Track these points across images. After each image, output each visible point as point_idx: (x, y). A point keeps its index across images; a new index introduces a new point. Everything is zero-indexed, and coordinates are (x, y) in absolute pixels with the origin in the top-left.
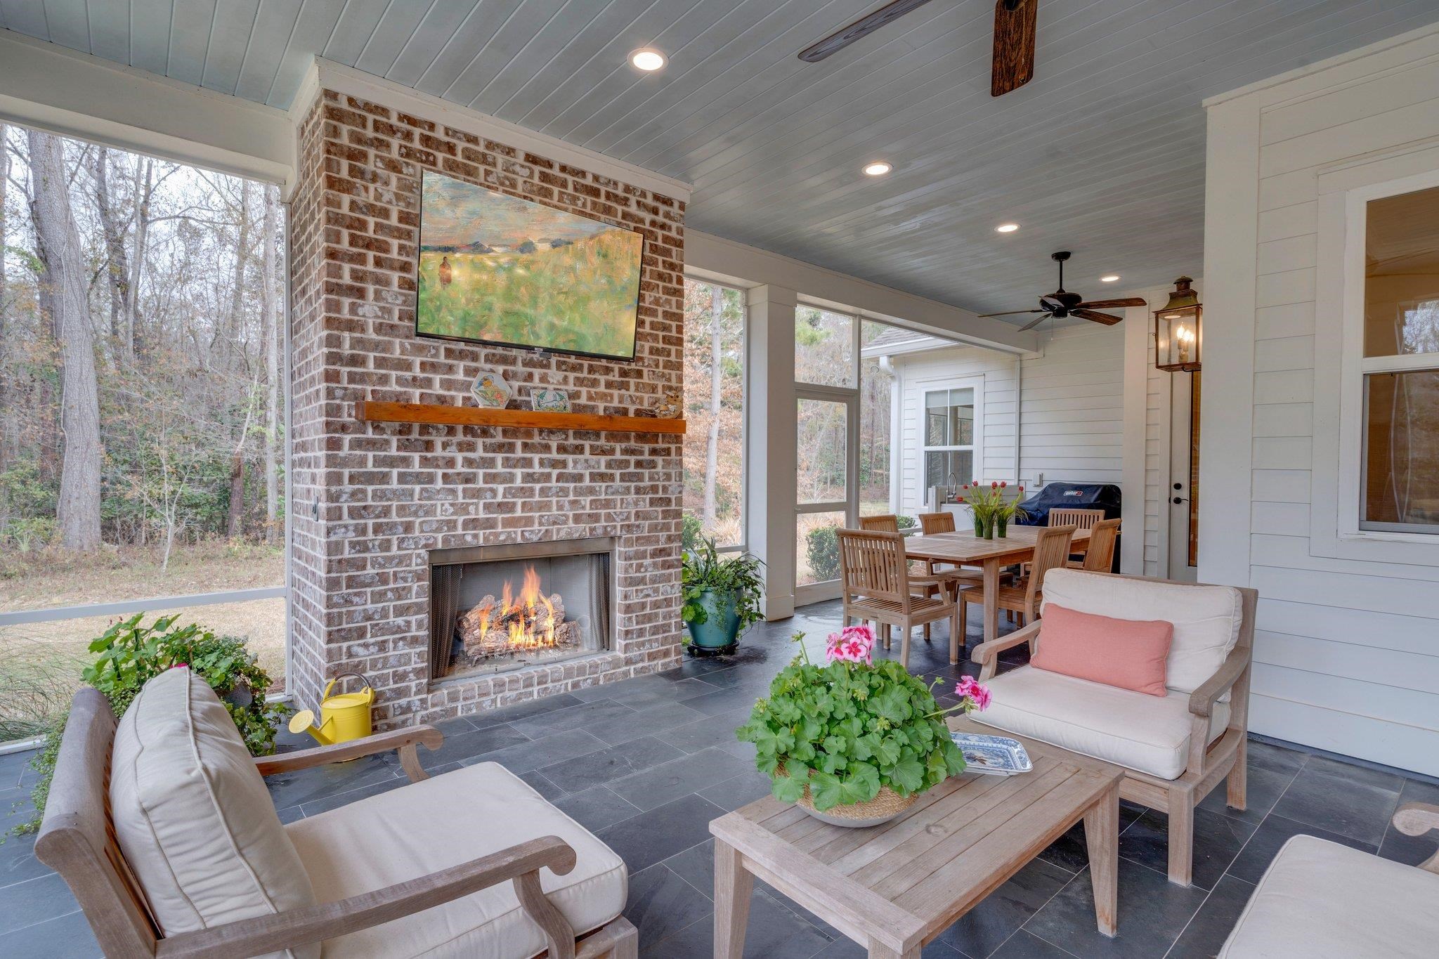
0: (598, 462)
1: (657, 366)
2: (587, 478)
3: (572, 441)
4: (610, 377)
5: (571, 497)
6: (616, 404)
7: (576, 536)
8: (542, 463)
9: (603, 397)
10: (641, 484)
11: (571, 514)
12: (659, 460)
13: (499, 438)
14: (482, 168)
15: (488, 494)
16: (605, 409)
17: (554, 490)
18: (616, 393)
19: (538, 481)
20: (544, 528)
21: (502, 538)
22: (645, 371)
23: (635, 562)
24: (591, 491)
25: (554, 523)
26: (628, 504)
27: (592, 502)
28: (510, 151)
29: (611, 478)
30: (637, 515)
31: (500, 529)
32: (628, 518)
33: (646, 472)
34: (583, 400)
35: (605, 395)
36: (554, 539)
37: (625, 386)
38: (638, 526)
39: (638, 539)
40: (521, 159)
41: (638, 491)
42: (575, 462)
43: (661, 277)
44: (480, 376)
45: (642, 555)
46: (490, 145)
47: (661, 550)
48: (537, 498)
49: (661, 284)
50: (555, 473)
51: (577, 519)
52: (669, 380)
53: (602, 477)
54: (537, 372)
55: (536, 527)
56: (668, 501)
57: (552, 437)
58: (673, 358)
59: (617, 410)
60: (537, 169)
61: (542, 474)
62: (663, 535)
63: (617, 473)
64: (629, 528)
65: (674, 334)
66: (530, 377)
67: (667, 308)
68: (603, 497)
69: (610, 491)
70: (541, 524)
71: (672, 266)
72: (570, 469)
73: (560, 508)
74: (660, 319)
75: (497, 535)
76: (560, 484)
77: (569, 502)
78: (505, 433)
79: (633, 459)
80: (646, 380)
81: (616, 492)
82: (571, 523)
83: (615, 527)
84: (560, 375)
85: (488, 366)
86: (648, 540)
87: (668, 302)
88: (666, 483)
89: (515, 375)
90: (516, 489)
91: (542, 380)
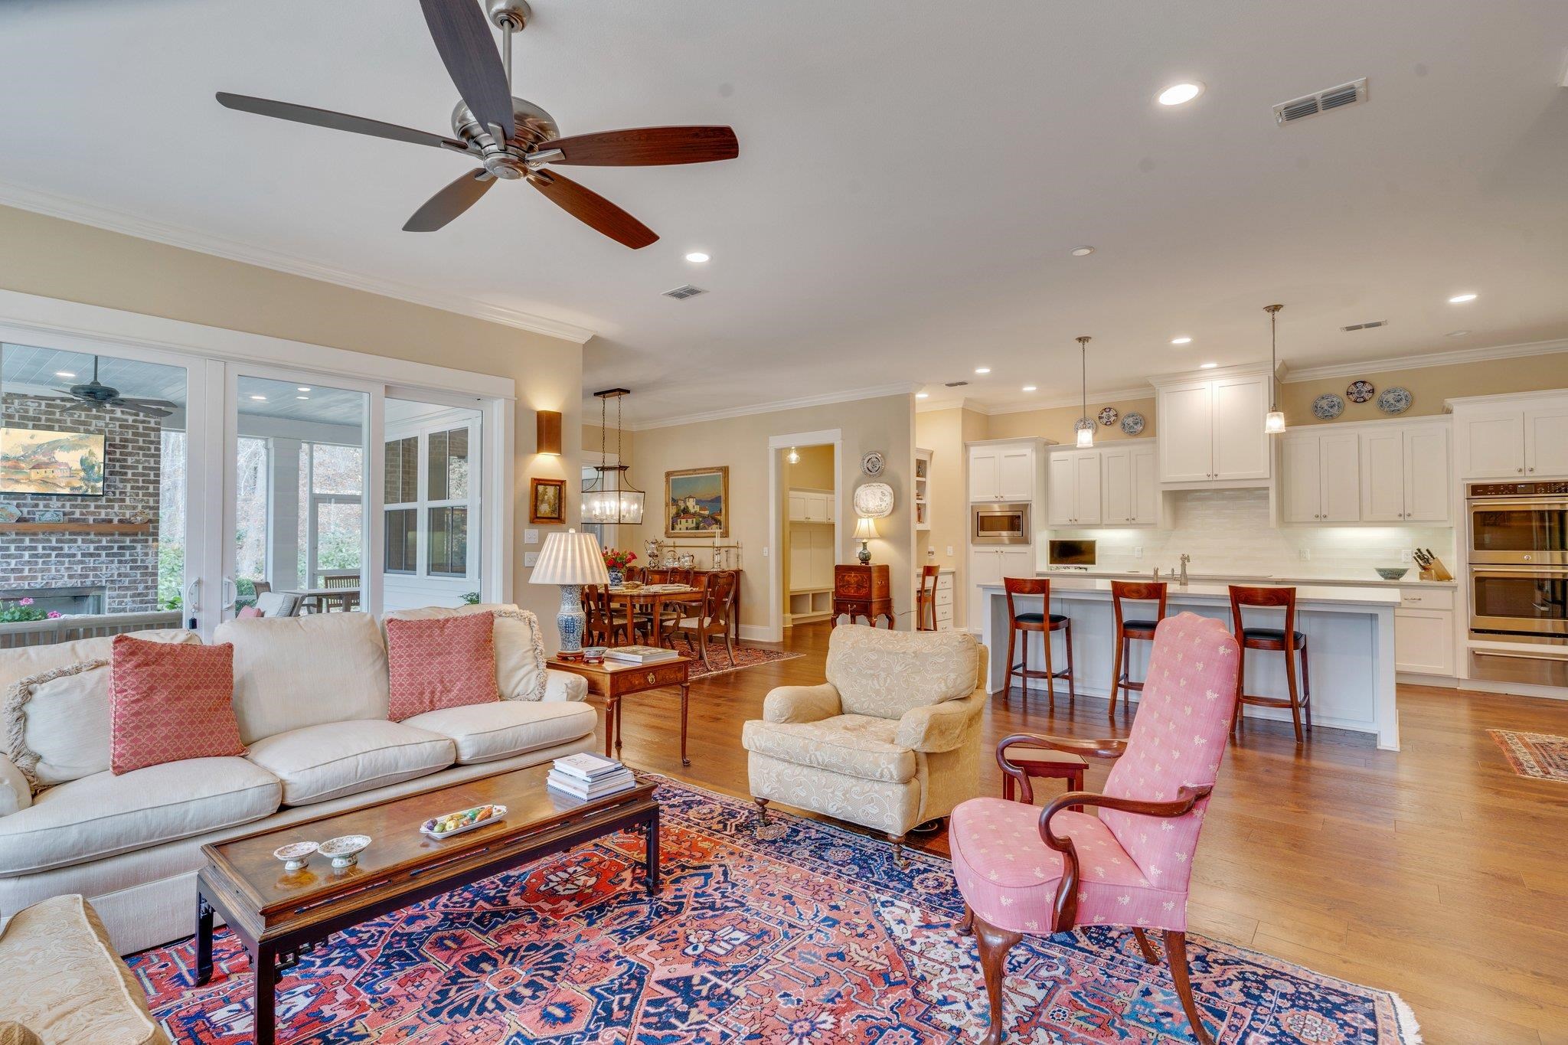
0: (88, 548)
1: (137, 495)
2: (80, 556)
3: (67, 537)
4: (99, 503)
5: (67, 565)
6: (103, 516)
7: (69, 585)
8: (44, 548)
9: (93, 513)
10: (123, 559)
11: (66, 574)
12: (139, 546)
13: (14, 537)
15: (4, 564)
16: (94, 520)
17: (53, 562)
18: (103, 511)
19: (41, 557)
20: (45, 582)
21: (14, 586)
22: (127, 499)
23: (117, 600)
24: (82, 562)
25: (53, 579)
26: (112, 569)
27: (82, 568)
28: (24, 396)
29: (99, 555)
30: (119, 575)
31: (12, 581)
32: (112, 576)
33: (128, 553)
34: (77, 515)
35: (95, 512)
36: (53, 586)
37: (112, 507)
38: (120, 581)
39: (119, 588)
40: (32, 398)
41: (120, 562)
42: (70, 548)
43: (141, 448)
45: (125, 596)
46: (10, 395)
47: (139, 595)
48: (40, 566)
49: (141, 452)
50: (54, 553)
51: (70, 577)
52: (148, 502)
53: (91, 555)
54: (41, 504)
55: (39, 580)
56: (147, 568)
57: (52, 535)
58: (151, 490)
59: (104, 520)
60: (44, 402)
61: (44, 554)
62: (141, 587)
63: (104, 553)
64: (112, 582)
65: (152, 477)
66: (37, 505)
67: (147, 465)
68: (92, 565)
69: (97, 562)
70: (42, 579)
71: (152, 442)
72: (66, 551)
73: (57, 571)
74: (140, 470)
75: (10, 585)
76: (58, 559)
77: (65, 568)
78: (17, 534)
79: (116, 546)
80: (128, 502)
81: (103, 563)
82: (66, 579)
83: (101, 581)
84: (59, 504)
85: (7, 501)
86: (127, 588)
87: (149, 462)
88: (144, 558)
89: (25, 505)
90: (25, 562)
91: (45, 506)
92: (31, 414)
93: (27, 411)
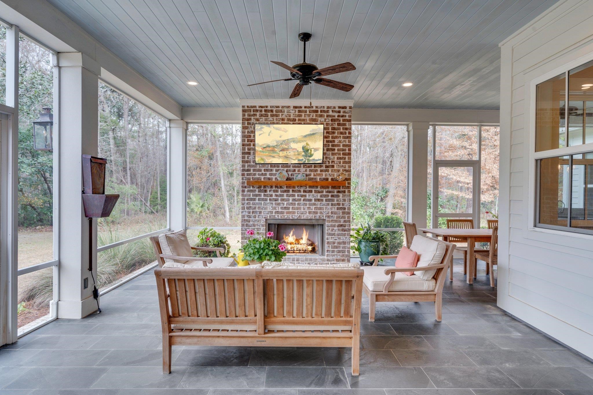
0: (317, 196)
1: (340, 163)
2: (313, 200)
3: (308, 189)
4: (322, 168)
5: (308, 206)
6: (324, 177)
7: (309, 218)
8: (298, 196)
9: (319, 175)
10: (333, 203)
11: (308, 211)
12: (341, 195)
13: (285, 189)
14: (281, 114)
15: (282, 204)
16: (320, 179)
17: (302, 204)
18: (324, 173)
19: (297, 201)
20: (298, 215)
21: (286, 217)
22: (335, 165)
23: (331, 228)
24: (315, 204)
25: (302, 214)
26: (328, 209)
27: (315, 208)
28: (288, 107)
29: (322, 200)
30: (332, 213)
31: (285, 214)
32: (328, 213)
33: (335, 199)
34: (312, 176)
35: (320, 174)
36: (302, 218)
37: (328, 171)
38: (332, 216)
39: (332, 220)
40: (292, 108)
41: (332, 205)
42: (309, 195)
43: (341, 133)
44: (279, 171)
45: (334, 226)
46: (283, 107)
47: (341, 225)
48: (296, 206)
49: (342, 136)
50: (302, 199)
51: (310, 213)
52: (345, 167)
53: (319, 200)
54: (297, 169)
55: (296, 214)
56: (345, 209)
57: (302, 188)
58: (347, 160)
59: (324, 179)
60: (297, 110)
61: (298, 199)
62: (342, 220)
63: (324, 199)
64: (329, 217)
65: (347, 151)
66: (294, 171)
67: (344, 143)
68: (319, 206)
69: (321, 204)
70: (298, 214)
71: (346, 129)
72: (307, 197)
73: (304, 209)
74: (341, 147)
75: (284, 216)
76: (304, 202)
77: (307, 207)
78: (287, 187)
79: (330, 194)
80: (335, 168)
81: (324, 205)
82: (308, 214)
83: (323, 216)
84: (304, 169)
85: (282, 169)
86: (336, 221)
87: (345, 141)
88: (344, 202)
89: (290, 171)
90: (290, 203)
91: (298, 171)
92: (292, 117)
93: (290, 116)
